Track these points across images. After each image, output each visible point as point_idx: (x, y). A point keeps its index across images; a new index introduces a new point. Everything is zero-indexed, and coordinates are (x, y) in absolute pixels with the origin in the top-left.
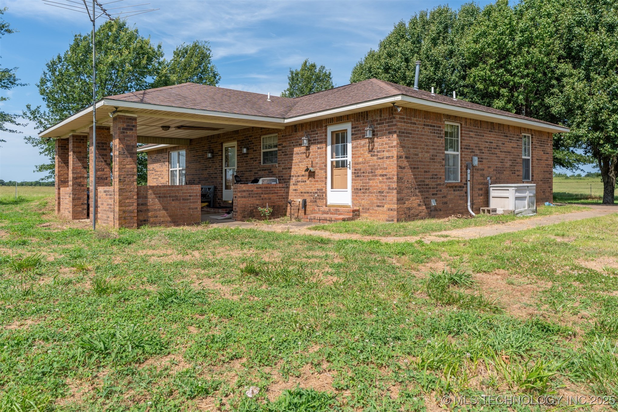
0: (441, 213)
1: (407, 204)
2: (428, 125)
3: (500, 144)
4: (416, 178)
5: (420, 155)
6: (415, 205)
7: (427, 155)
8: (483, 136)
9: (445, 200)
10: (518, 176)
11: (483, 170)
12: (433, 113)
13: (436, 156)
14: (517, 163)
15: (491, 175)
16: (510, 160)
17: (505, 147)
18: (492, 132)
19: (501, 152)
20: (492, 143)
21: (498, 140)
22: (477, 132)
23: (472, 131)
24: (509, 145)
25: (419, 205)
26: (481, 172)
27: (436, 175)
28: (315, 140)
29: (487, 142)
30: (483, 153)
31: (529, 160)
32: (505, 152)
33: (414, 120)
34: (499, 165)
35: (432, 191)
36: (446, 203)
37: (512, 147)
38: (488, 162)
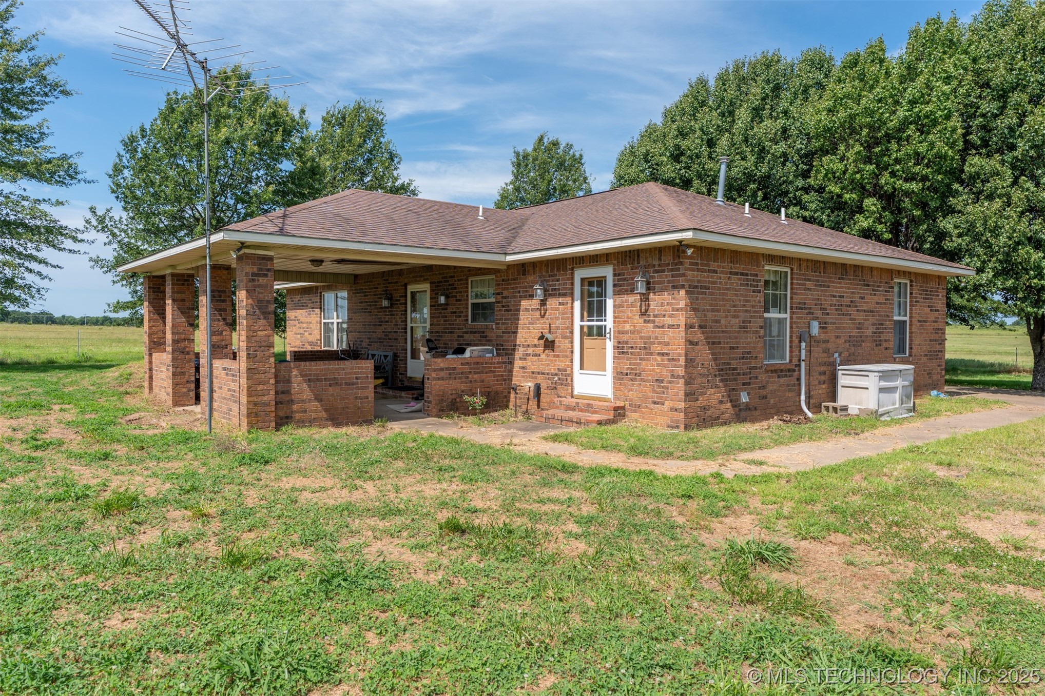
0: (757, 413)
1: (702, 401)
2: (737, 274)
3: (856, 298)
4: (715, 360)
5: (723, 322)
6: (714, 402)
7: (735, 321)
8: (828, 287)
9: (763, 392)
10: (886, 349)
11: (828, 341)
12: (745, 253)
13: (750, 322)
14: (885, 328)
15: (840, 350)
16: (874, 324)
17: (865, 303)
18: (843, 279)
19: (858, 311)
20: (843, 297)
21: (853, 293)
22: (818, 281)
23: (809, 280)
24: (872, 300)
25: (721, 402)
26: (824, 345)
27: (749, 353)
28: (555, 290)
29: (834, 296)
30: (828, 314)
31: (905, 322)
32: (865, 311)
33: (714, 265)
34: (854, 332)
35: (741, 379)
36: (765, 397)
37: (877, 303)
38: (837, 328)
